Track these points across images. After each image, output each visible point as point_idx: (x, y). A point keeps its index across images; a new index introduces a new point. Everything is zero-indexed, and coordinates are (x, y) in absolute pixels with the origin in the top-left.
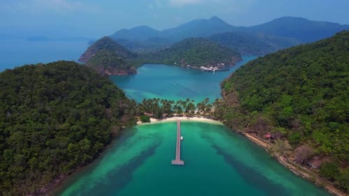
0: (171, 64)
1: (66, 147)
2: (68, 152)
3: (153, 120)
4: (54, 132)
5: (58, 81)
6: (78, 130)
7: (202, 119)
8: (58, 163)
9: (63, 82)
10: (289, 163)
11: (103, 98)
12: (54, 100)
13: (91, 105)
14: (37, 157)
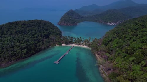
0: (96, 21)
2: (17, 53)
3: (63, 45)
4: (14, 45)
5: (28, 27)
6: (24, 46)
7: (84, 46)
8: (12, 56)
10: (102, 69)
11: (45, 35)
12: (21, 34)
13: (37, 37)
14: (4, 53)
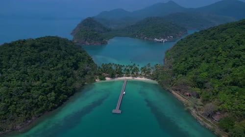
0: (133, 36)
1: (38, 98)
2: (38, 101)
3: (108, 79)
4: (30, 87)
5: (41, 50)
6: (48, 86)
7: (143, 79)
8: (31, 109)
9: (44, 52)
10: (198, 115)
11: (73, 63)
12: (34, 64)
13: (62, 68)
14: (15, 105)
